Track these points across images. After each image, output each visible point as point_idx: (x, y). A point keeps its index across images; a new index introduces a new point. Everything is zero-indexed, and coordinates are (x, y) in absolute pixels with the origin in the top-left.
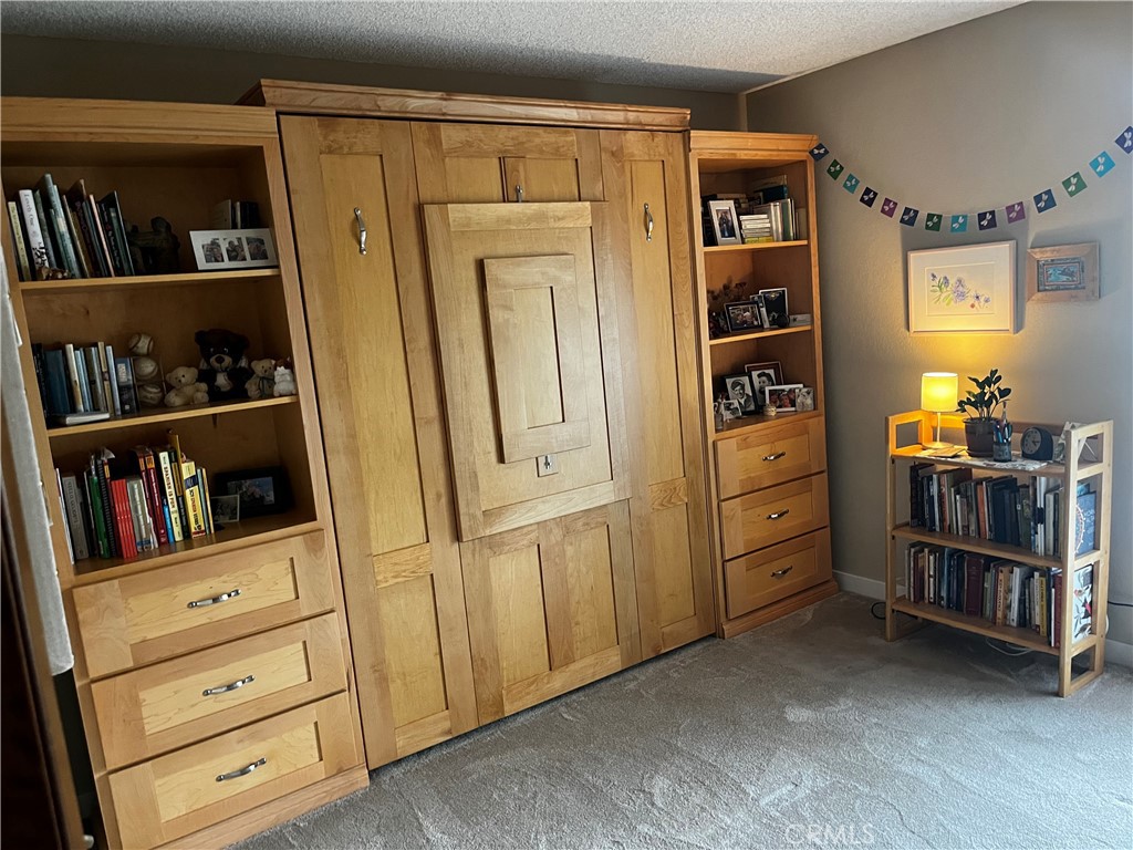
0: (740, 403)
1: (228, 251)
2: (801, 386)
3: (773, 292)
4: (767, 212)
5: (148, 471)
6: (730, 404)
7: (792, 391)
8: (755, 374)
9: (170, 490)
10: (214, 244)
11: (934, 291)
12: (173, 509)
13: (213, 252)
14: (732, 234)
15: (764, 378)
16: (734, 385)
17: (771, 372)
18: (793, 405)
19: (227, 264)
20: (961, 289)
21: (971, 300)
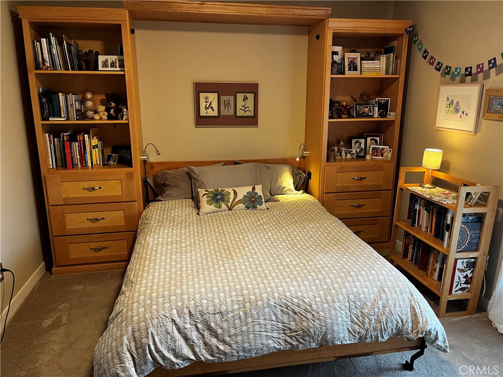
0: (356, 151)
1: (111, 64)
2: (388, 147)
3: (383, 100)
4: (379, 60)
5: (80, 140)
6: (351, 151)
7: (383, 149)
8: (369, 139)
9: (88, 148)
10: (107, 61)
11: (447, 107)
12: (88, 155)
13: (105, 64)
14: (355, 69)
15: (373, 141)
16: (356, 143)
17: (378, 139)
18: (382, 156)
19: (110, 69)
20: (457, 107)
21: (460, 114)
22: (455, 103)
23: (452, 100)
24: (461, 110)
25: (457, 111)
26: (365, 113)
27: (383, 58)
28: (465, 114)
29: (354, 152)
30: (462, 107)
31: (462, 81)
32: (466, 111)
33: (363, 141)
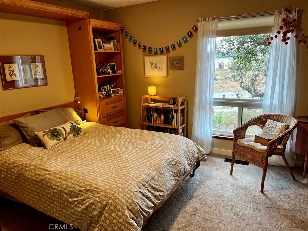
0: (105, 93)
2: (120, 89)
3: (112, 64)
4: (110, 43)
6: (102, 93)
7: (118, 90)
8: (108, 86)
11: (150, 66)
14: (101, 48)
15: (110, 87)
16: (103, 89)
17: (112, 85)
18: (118, 94)
20: (156, 66)
21: (158, 69)
22: (154, 64)
23: (153, 63)
24: (158, 67)
25: (156, 67)
26: (105, 72)
27: (112, 42)
28: (161, 68)
29: (104, 94)
30: (159, 65)
31: (156, 54)
32: (161, 67)
33: (106, 87)
